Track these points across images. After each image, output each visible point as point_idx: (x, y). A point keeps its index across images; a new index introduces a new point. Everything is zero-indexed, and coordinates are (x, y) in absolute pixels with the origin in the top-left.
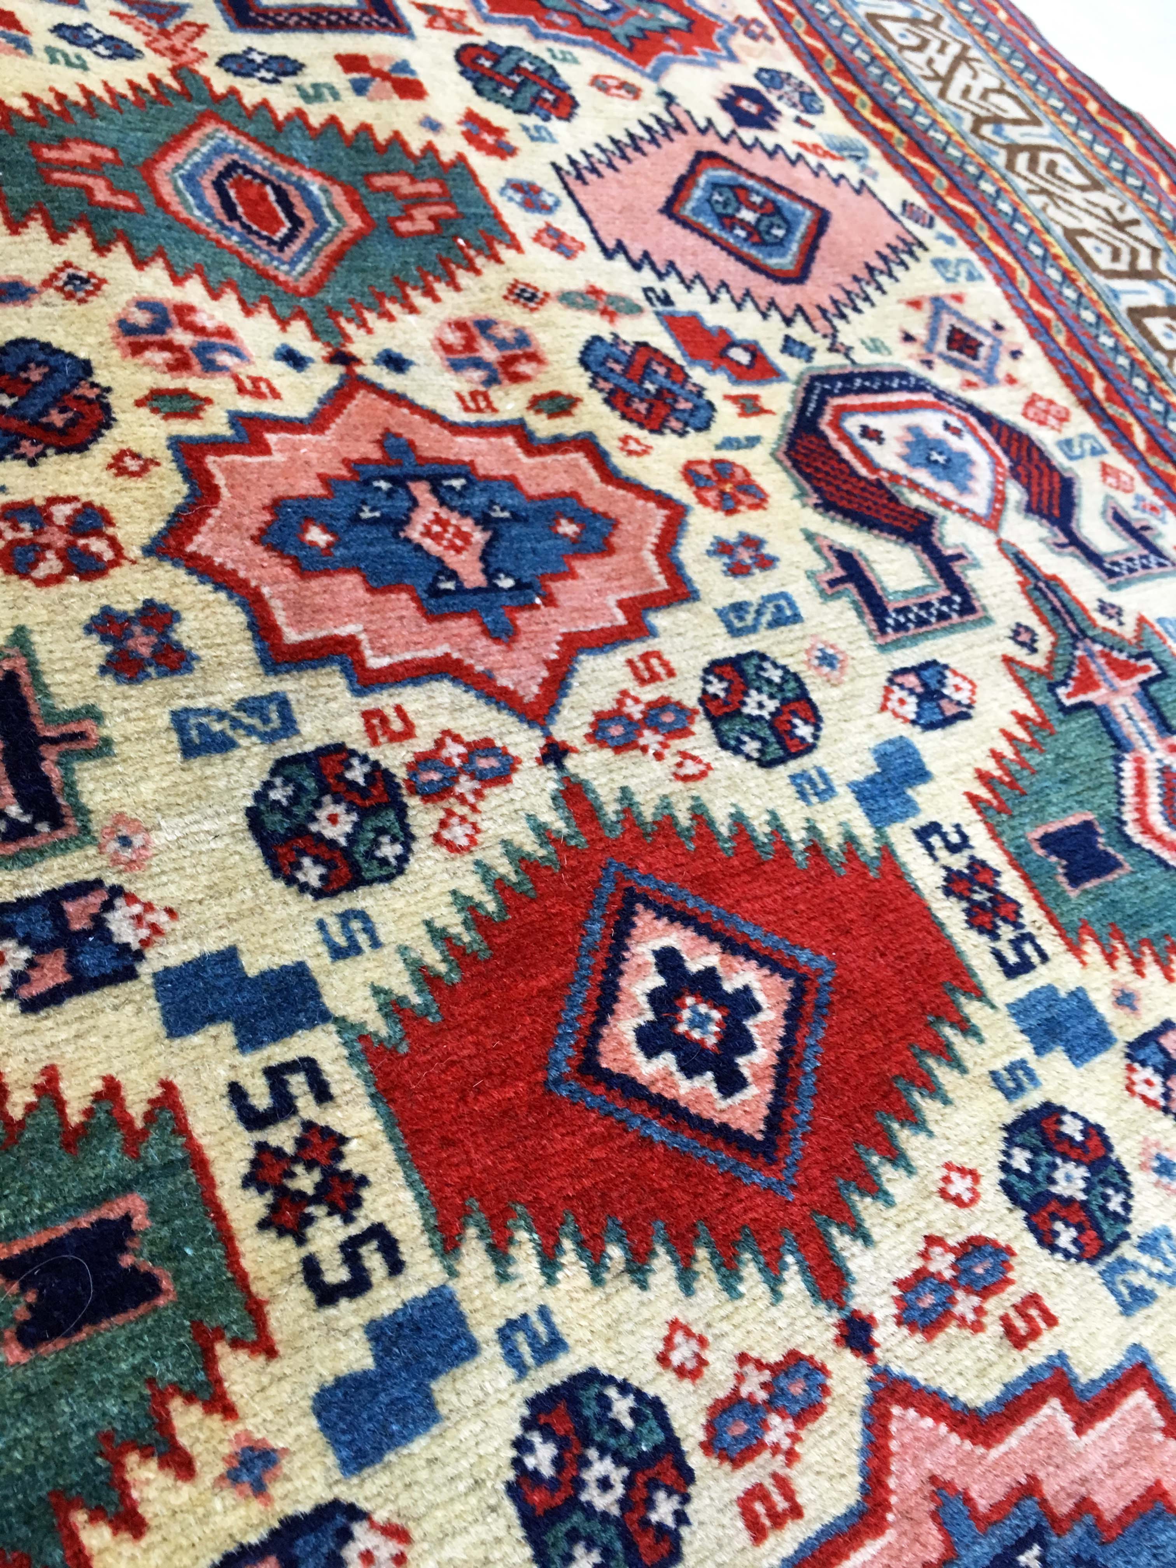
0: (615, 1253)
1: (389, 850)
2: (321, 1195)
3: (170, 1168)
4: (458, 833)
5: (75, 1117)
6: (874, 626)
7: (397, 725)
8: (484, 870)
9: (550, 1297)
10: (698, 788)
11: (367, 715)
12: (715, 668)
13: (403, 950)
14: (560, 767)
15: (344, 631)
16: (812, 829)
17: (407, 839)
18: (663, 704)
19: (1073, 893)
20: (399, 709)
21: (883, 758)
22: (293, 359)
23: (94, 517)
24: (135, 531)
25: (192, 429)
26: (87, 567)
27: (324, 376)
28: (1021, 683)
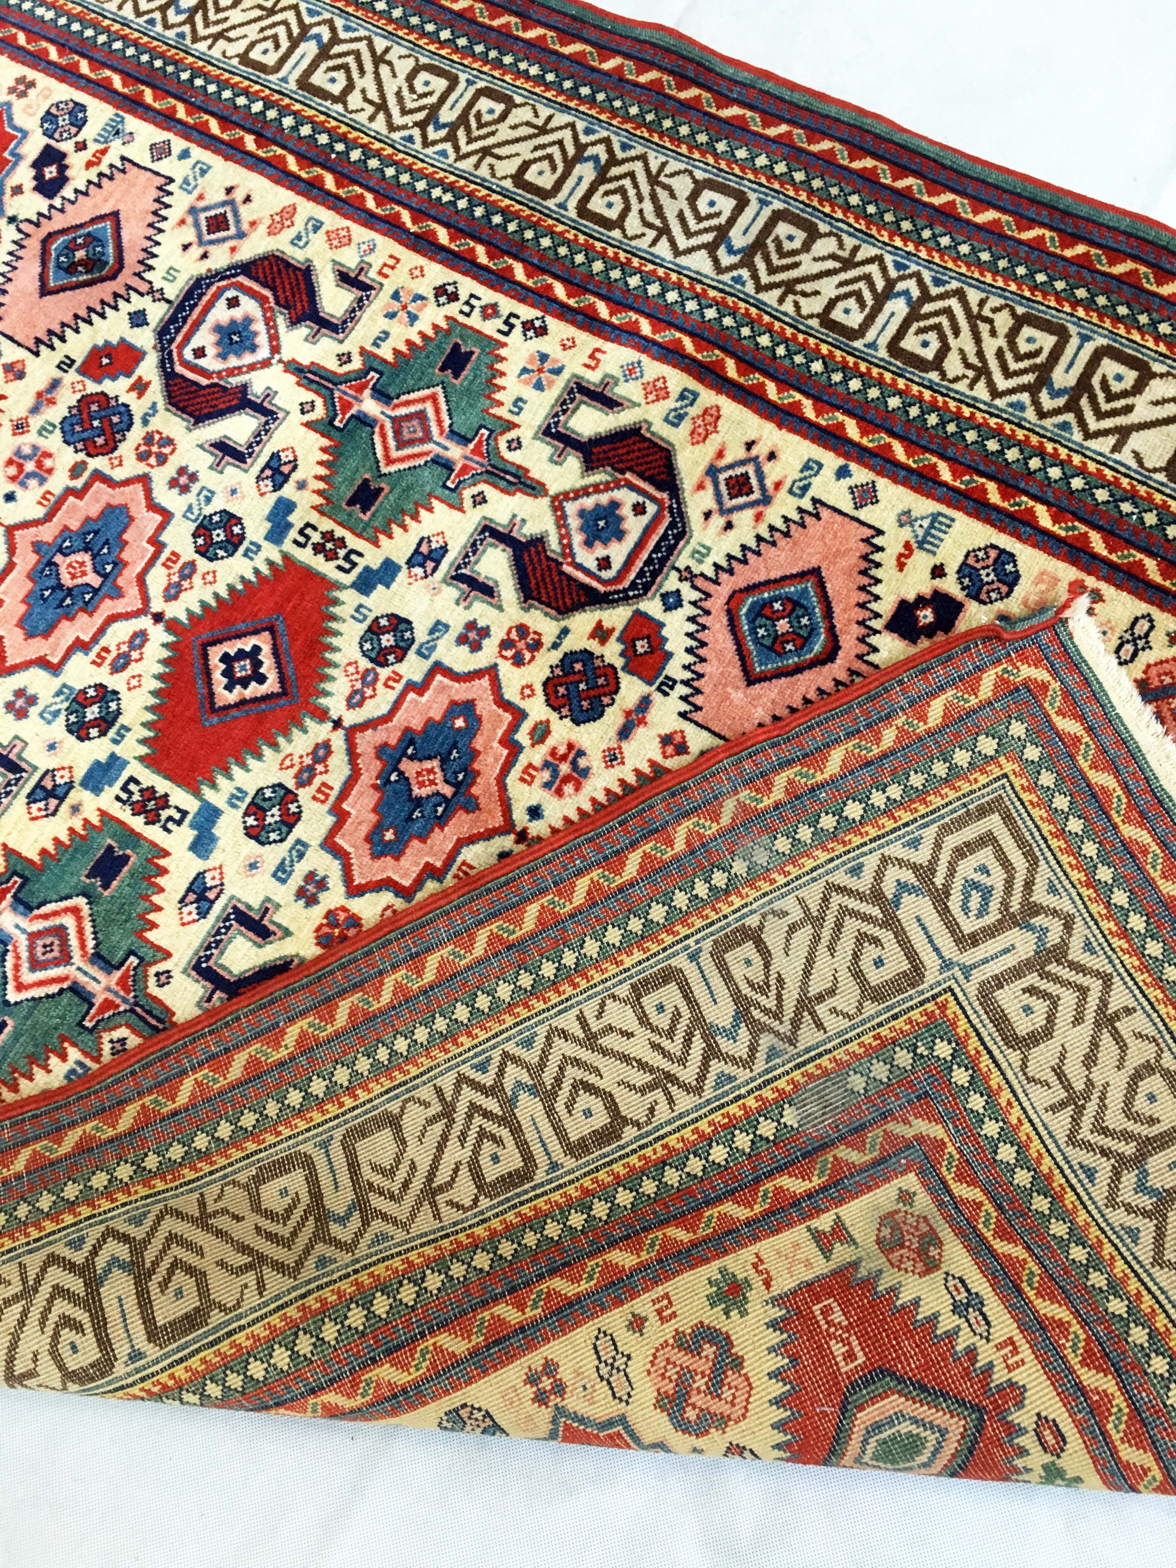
0: (240, 587)
1: (367, 646)
2: (323, 545)
3: (364, 529)
4: (351, 669)
5: (394, 526)
6: (239, 905)
7: (391, 683)
8: (336, 666)
9: (251, 564)
10: (282, 756)
11: (401, 677)
12: (298, 816)
13: (344, 621)
14: (334, 721)
15: (427, 695)
16: (230, 777)
17: (364, 654)
18: (309, 782)
19: (109, 841)
20: (393, 688)
21: (213, 839)
22: (535, 812)
23: (518, 661)
24: (506, 669)
25: (526, 727)
26: (505, 644)
27: (520, 816)
28: (158, 948)
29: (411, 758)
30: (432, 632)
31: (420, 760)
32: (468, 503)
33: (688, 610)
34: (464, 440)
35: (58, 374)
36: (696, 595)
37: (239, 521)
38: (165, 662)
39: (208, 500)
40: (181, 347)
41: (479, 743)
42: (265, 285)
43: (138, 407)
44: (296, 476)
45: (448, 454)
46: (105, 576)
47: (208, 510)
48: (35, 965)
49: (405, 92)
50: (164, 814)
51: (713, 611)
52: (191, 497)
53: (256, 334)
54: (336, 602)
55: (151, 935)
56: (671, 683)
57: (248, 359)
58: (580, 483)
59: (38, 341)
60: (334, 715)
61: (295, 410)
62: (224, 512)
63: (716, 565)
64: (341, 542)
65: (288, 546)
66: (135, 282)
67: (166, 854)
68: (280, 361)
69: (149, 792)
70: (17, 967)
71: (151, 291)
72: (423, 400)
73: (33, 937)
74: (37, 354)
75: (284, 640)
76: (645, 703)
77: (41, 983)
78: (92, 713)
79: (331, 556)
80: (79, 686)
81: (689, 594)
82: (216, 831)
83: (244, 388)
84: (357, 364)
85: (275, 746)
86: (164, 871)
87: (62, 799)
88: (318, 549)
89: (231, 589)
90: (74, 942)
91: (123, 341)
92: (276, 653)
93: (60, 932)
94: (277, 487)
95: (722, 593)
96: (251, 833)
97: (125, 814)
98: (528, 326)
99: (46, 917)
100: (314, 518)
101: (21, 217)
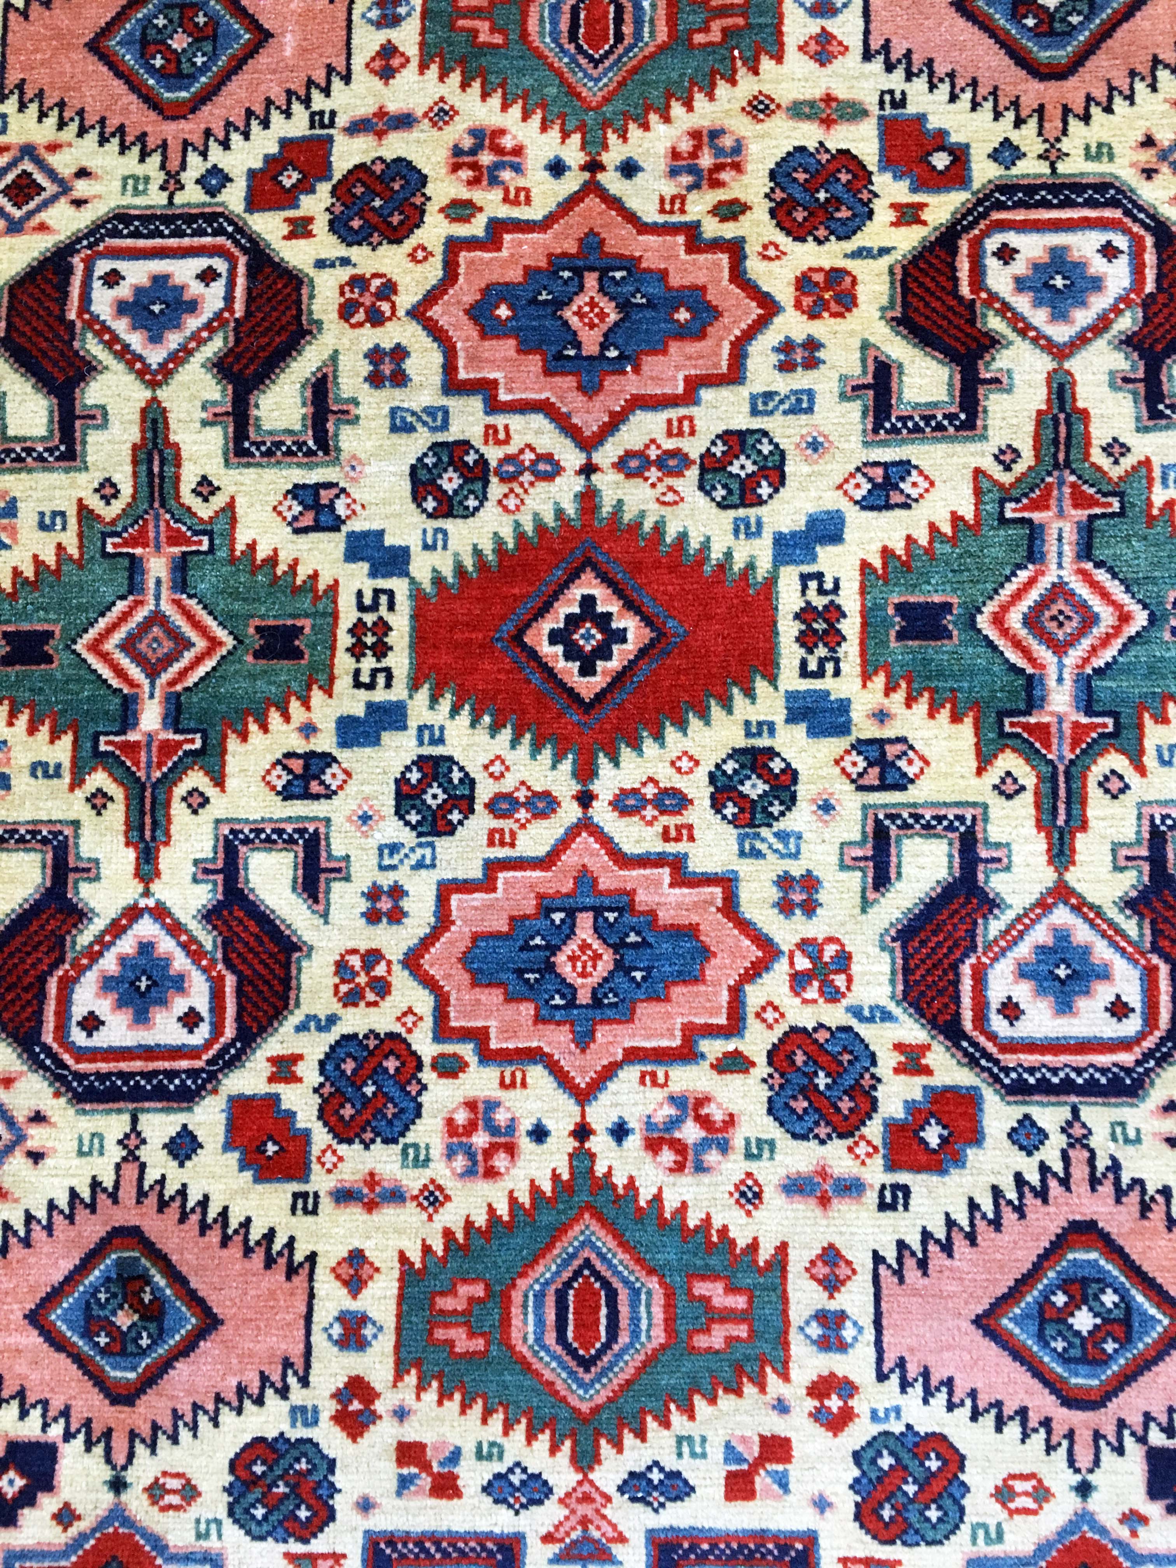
0: (487, 719)
1: (472, 503)
2: (373, 648)
3: (324, 614)
4: (511, 503)
5: (299, 582)
6: (870, 427)
7: (502, 436)
8: (517, 524)
9: (448, 724)
10: (665, 511)
11: (488, 427)
12: (726, 436)
13: (456, 555)
14: (588, 478)
15: (492, 376)
16: (729, 555)
17: (483, 499)
18: (676, 453)
19: (893, 644)
20: (506, 428)
21: (813, 521)
22: (557, 168)
23: (389, 289)
24: (406, 299)
25: (462, 231)
26: (376, 319)
27: (572, 182)
28: (978, 492)
29: (578, 345)
30: (409, 429)
31: (575, 333)
32: (219, 501)
33: (216, 154)
34: (135, 566)
35: (326, 1204)
36: (193, 158)
37: (401, 782)
38: (636, 745)
39: (394, 848)
40: (193, 1053)
41: (515, 275)
42: (41, 996)
43: (315, 1048)
44: (300, 745)
45: (164, 574)
46: (571, 913)
47: (407, 837)
48: (1090, 620)
50: (820, 602)
51: (203, 126)
52: (403, 876)
53: (123, 960)
54: (438, 580)
55: (968, 511)
56: (317, 119)
57: (166, 945)
58: (117, 367)
59: (292, 1271)
60: (578, 484)
61: (208, 814)
62: (400, 813)
63: (142, 160)
64: (358, 629)
65: (399, 692)
66: (128, 1193)
67: (865, 565)
68: (147, 893)
69: (806, 640)
70: (1106, 641)
71: (131, 1156)
72: (105, 657)
73: (1060, 648)
74: (312, 1258)
75: (522, 611)
76: (357, 127)
77: (1105, 596)
78: (754, 788)
79: (383, 627)
80: (732, 832)
81: (196, 166)
82: (799, 523)
83: (210, 916)
84: (99, 779)
85: (659, 529)
86: (886, 553)
87: (880, 743)
88: (381, 650)
89: (495, 729)
90: (1034, 596)
91: (228, 1146)
92: (544, 609)
93: (1031, 621)
94: (328, 759)
95: (173, 130)
96: (779, 479)
97: (850, 651)
99: (1026, 652)
100: (343, 683)
101: (107, 1474)
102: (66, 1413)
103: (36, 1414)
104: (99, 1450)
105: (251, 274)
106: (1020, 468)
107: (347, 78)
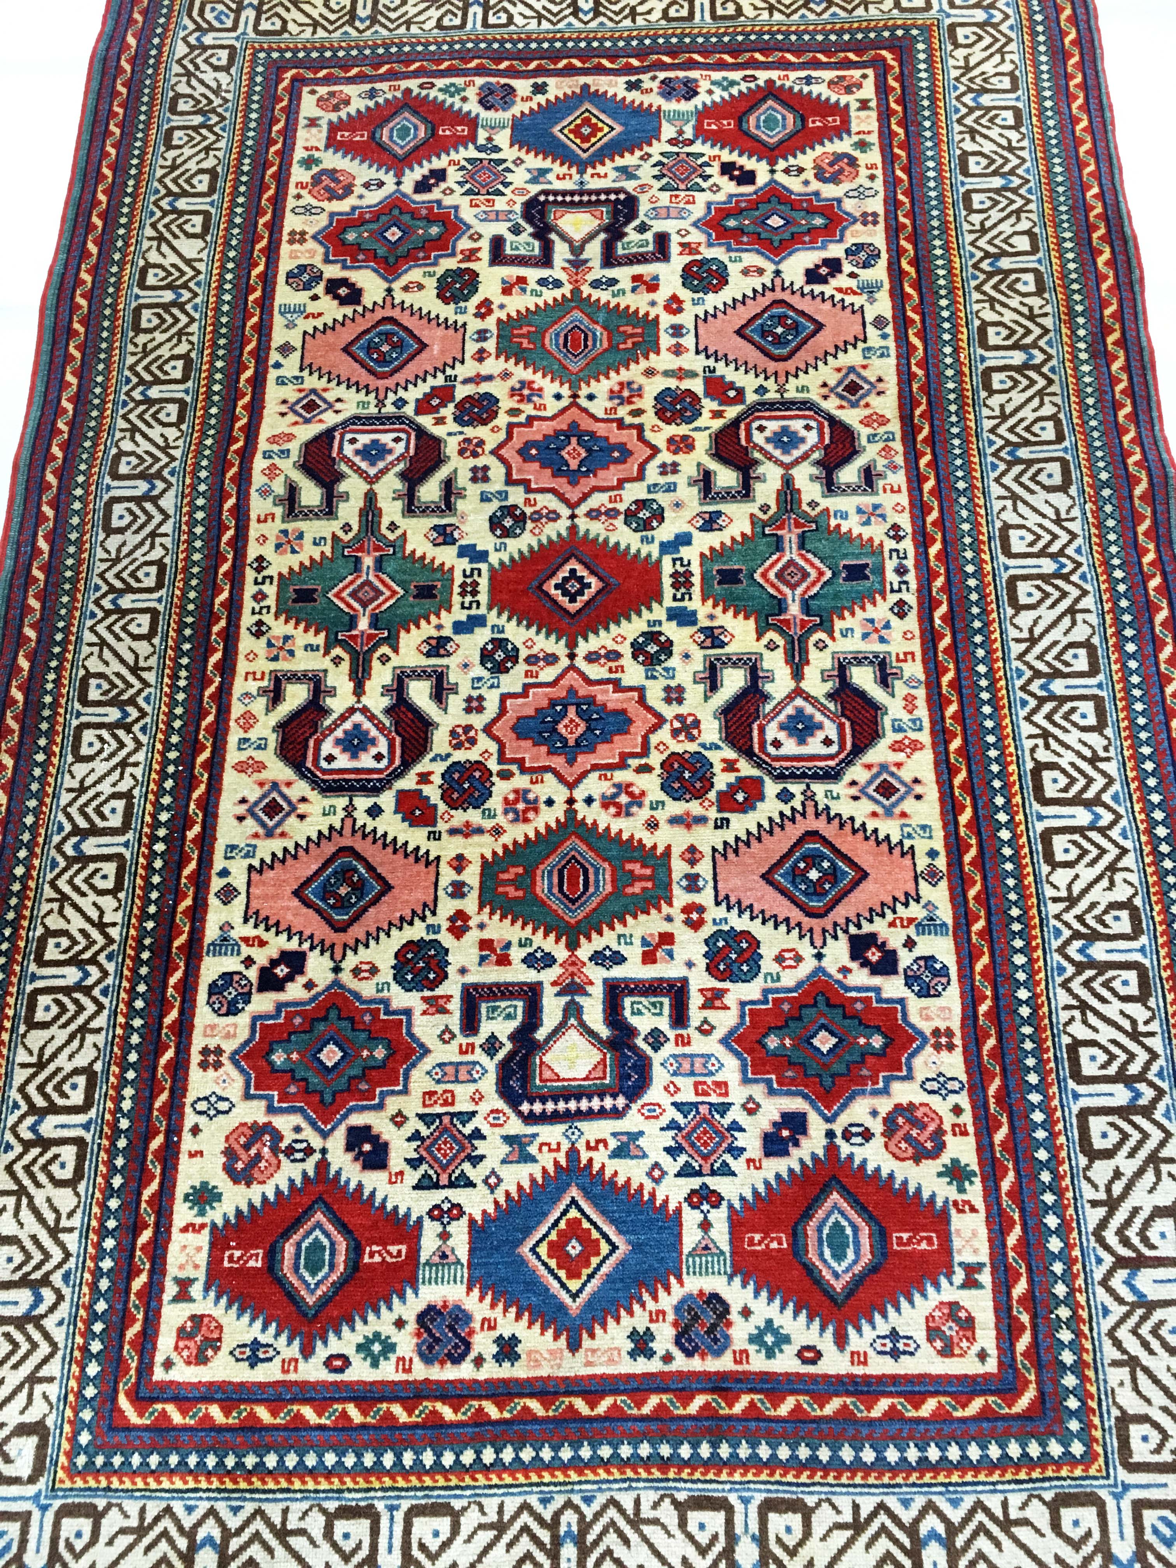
0: (525, 623)
1: (518, 531)
2: (470, 592)
3: (447, 580)
4: (537, 531)
5: (435, 566)
6: (702, 497)
7: (532, 503)
8: (539, 540)
9: (506, 625)
10: (609, 533)
11: (526, 499)
12: (636, 502)
13: (510, 553)
14: (573, 520)
15: (528, 477)
16: (639, 551)
17: (523, 529)
18: (614, 509)
19: (716, 587)
20: (535, 499)
21: (677, 537)
22: (558, 397)
23: (481, 443)
24: (488, 447)
25: (515, 420)
26: (475, 455)
27: (565, 402)
28: (753, 523)
30: (489, 500)
31: (566, 461)
32: (399, 532)
33: (401, 393)
34: (358, 561)
35: (444, 836)
36: (390, 395)
37: (483, 650)
38: (596, 633)
39: (479, 679)
40: (380, 771)
41: (539, 437)
42: (306, 747)
43: (440, 768)
44: (435, 633)
45: (371, 564)
46: (565, 706)
47: (485, 674)
48: (806, 575)
49: (105, 755)
50: (681, 570)
51: (395, 382)
52: (483, 692)
53: (345, 732)
54: (502, 563)
55: (748, 531)
56: (448, 378)
57: (367, 725)
58: (355, 476)
59: (428, 864)
60: (568, 523)
61: (390, 665)
62: (482, 663)
63: (367, 395)
64: (463, 585)
65: (483, 610)
66: (347, 831)
67: (702, 555)
68: (358, 702)
69: (675, 586)
70: (814, 584)
71: (349, 815)
72: (342, 600)
73: (793, 587)
74: (438, 858)
75: (542, 576)
76: (466, 381)
77: (812, 565)
78: (652, 649)
79: (476, 584)
80: (642, 669)
81: (391, 397)
82: (671, 537)
83: (388, 711)
84: (337, 651)
85: (606, 541)
86: (712, 549)
87: (712, 629)
88: (474, 593)
89: (528, 627)
90: (780, 565)
91: (396, 812)
92: (553, 574)
93: (779, 575)
94: (448, 639)
95: (381, 383)
96: (661, 520)
97: (696, 590)
98: (259, 570)
99: (778, 589)
100: (456, 607)
101: (332, 965)
102: (311, 937)
103: (296, 939)
104: (327, 954)
105: (418, 438)
106: (771, 512)
107: (462, 362)
